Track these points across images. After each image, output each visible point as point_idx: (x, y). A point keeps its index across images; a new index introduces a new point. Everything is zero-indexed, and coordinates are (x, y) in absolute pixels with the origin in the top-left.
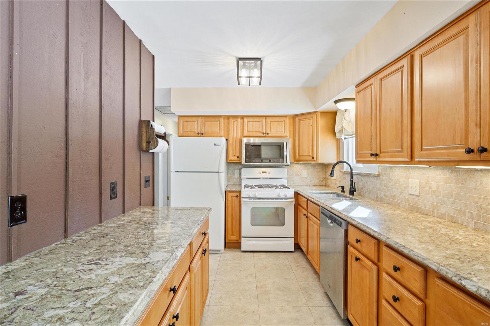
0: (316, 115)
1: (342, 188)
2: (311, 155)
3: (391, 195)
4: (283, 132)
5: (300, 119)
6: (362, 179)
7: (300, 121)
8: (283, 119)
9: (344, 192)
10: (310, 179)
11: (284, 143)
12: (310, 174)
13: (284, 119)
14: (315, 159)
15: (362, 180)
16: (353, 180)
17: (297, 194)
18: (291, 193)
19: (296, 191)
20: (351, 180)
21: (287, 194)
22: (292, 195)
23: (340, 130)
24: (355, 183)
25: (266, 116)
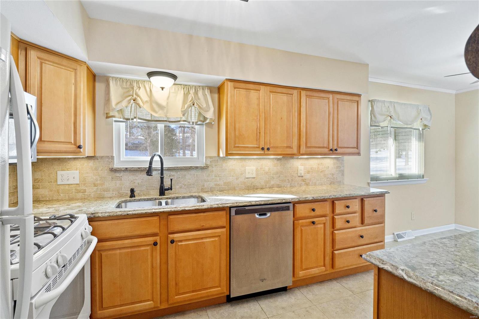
2: (73, 141)
5: (41, 59)
7: (41, 62)
14: (82, 149)
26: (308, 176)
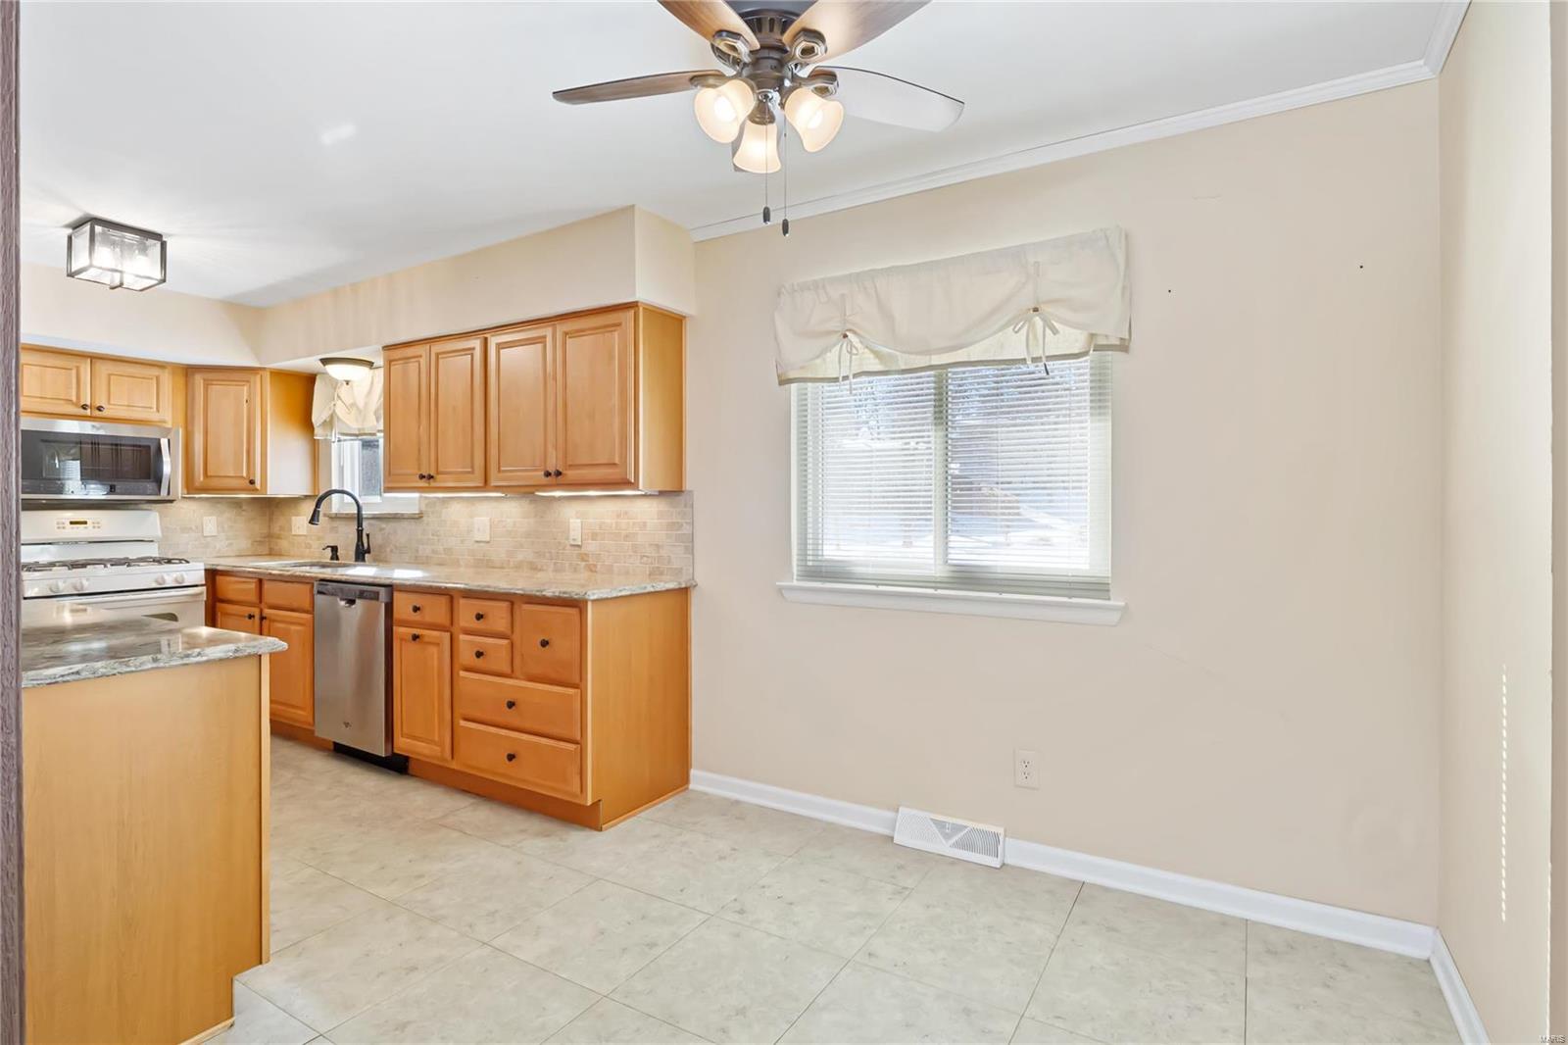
0: (259, 376)
1: (332, 551)
2: (245, 475)
3: (444, 549)
4: (151, 408)
5: (208, 380)
6: (384, 526)
7: (207, 384)
8: (155, 372)
9: (337, 559)
10: (227, 539)
11: (159, 440)
12: (226, 526)
13: (157, 374)
14: (258, 485)
15: (381, 529)
16: (362, 531)
17: (212, 575)
18: (195, 574)
19: (208, 567)
20: (358, 531)
21: (185, 576)
22: (199, 577)
23: (325, 421)
24: (368, 535)
25: (94, 358)
26: (591, 547)
